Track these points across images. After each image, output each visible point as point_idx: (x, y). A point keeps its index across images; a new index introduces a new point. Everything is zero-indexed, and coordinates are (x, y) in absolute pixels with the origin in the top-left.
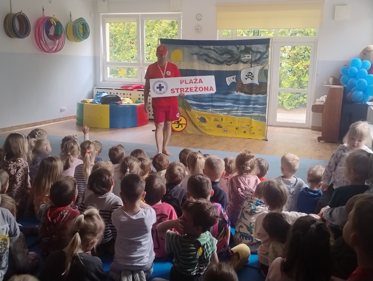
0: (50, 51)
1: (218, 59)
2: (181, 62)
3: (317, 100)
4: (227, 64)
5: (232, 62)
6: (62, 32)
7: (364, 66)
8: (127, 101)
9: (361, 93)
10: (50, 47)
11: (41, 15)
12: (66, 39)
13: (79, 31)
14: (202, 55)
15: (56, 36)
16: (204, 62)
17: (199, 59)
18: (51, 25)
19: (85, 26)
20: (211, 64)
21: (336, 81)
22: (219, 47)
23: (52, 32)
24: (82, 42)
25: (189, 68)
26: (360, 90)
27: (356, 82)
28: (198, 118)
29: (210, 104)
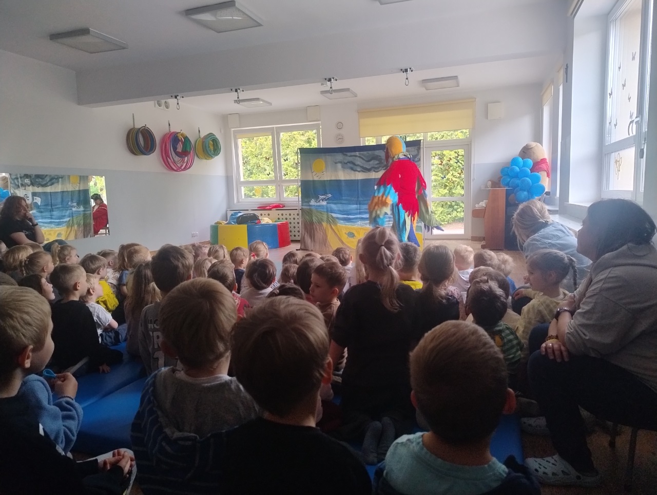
0: (179, 169)
1: (365, 166)
2: (324, 173)
3: (477, 206)
4: (374, 171)
5: (381, 168)
6: (191, 149)
7: (525, 165)
8: (266, 220)
9: (526, 193)
10: (179, 165)
11: (168, 131)
12: (196, 158)
13: (209, 147)
14: (346, 163)
15: (184, 153)
16: (349, 171)
17: (343, 167)
18: (179, 140)
19: (215, 142)
20: (357, 172)
21: (495, 184)
22: (365, 153)
23: (180, 149)
24: (213, 159)
25: (333, 178)
26: (525, 191)
27: (517, 181)
28: (345, 233)
29: (359, 216)
